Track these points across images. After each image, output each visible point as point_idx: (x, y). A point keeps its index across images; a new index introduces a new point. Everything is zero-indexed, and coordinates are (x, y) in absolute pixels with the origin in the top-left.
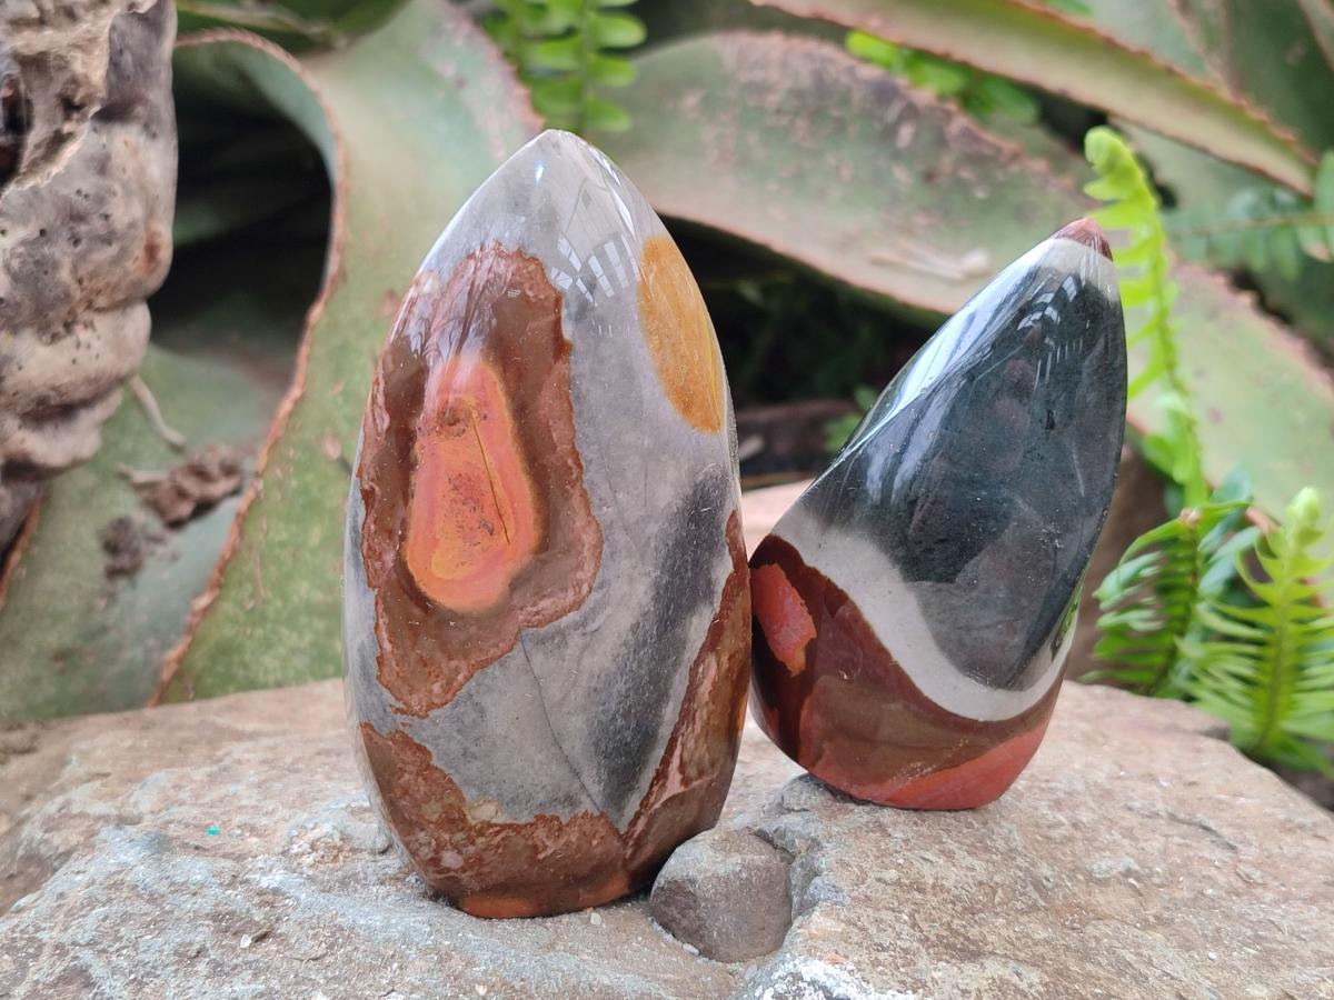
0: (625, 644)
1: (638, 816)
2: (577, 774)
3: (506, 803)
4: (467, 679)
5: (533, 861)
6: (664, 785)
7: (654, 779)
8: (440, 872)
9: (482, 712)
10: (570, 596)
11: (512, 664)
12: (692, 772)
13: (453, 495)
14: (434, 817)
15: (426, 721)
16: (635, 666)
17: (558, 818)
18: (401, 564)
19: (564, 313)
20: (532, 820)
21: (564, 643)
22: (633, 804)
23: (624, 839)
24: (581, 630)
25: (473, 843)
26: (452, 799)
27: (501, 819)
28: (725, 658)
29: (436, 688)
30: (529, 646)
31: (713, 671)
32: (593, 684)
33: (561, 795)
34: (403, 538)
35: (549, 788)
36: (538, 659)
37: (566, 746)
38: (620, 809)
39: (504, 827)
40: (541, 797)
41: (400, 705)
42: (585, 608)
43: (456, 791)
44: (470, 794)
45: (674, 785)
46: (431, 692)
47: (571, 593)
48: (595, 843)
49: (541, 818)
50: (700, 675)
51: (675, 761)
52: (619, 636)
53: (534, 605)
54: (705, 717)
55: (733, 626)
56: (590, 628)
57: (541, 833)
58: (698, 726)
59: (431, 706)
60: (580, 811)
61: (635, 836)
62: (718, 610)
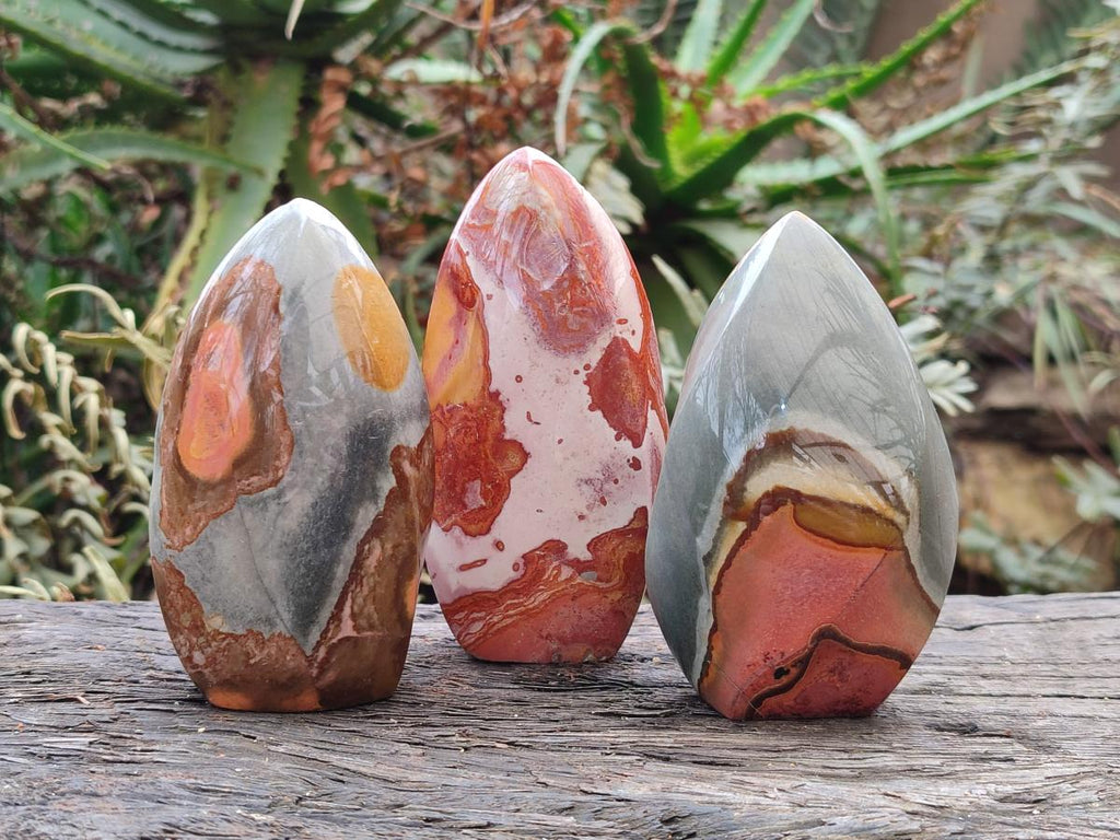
0: (307, 515)
1: (319, 644)
2: (273, 602)
3: (230, 617)
4: (205, 526)
5: (248, 665)
6: (338, 626)
7: (330, 618)
8: (193, 667)
9: (213, 549)
10: (271, 476)
11: (232, 518)
12: (363, 622)
13: (205, 405)
14: (187, 624)
15: (182, 553)
16: (313, 532)
17: (261, 634)
18: (176, 449)
19: (282, 297)
20: (245, 633)
21: (265, 508)
22: (315, 635)
23: (310, 660)
24: (276, 501)
25: (210, 646)
26: (196, 611)
27: (225, 629)
28: (389, 546)
29: (188, 531)
30: (243, 506)
31: (377, 552)
32: (284, 540)
33: (263, 616)
34: (178, 432)
35: (255, 610)
36: (248, 516)
37: (266, 580)
38: (305, 635)
39: (228, 635)
40: (250, 616)
41: (169, 543)
42: (280, 486)
43: (199, 605)
44: (206, 607)
45: (347, 629)
46: (184, 533)
47: (271, 474)
48: (288, 658)
49: (250, 631)
50: (365, 552)
51: (347, 611)
52: (303, 510)
53: (247, 479)
54: (372, 585)
55: (396, 525)
56: (283, 500)
57: (251, 644)
58: (366, 590)
59: (185, 543)
60: (277, 631)
61: (319, 660)
62: (382, 509)
